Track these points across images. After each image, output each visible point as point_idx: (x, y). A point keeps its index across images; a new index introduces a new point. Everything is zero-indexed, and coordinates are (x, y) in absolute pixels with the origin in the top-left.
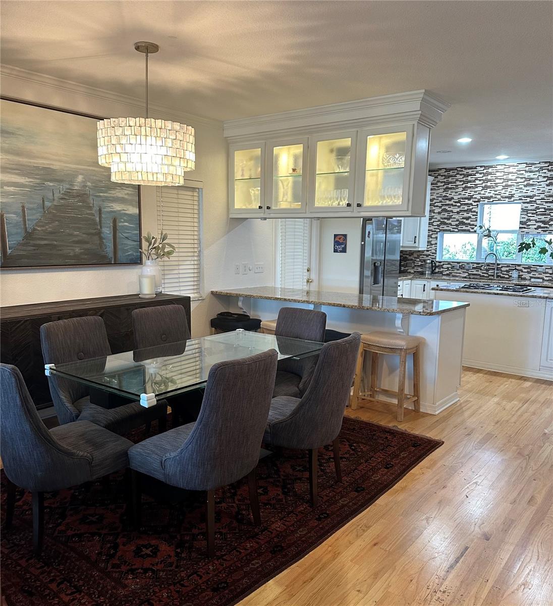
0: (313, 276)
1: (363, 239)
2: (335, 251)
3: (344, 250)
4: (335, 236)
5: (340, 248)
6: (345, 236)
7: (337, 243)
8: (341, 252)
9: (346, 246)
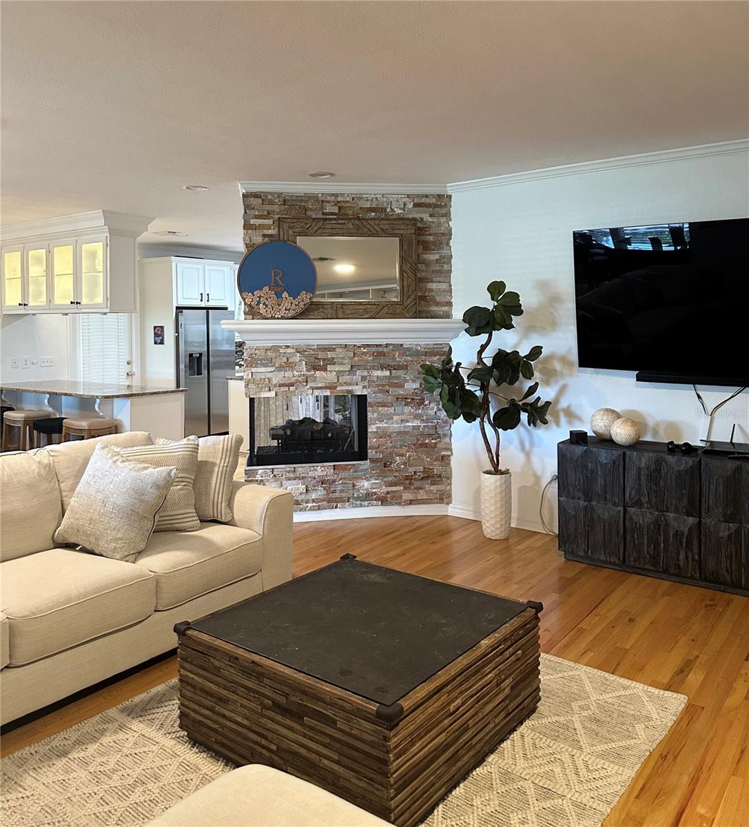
0: (136, 369)
1: (177, 331)
2: (156, 343)
3: (162, 343)
4: (155, 327)
5: (159, 340)
6: (162, 327)
7: (156, 335)
8: (160, 343)
9: (163, 337)
